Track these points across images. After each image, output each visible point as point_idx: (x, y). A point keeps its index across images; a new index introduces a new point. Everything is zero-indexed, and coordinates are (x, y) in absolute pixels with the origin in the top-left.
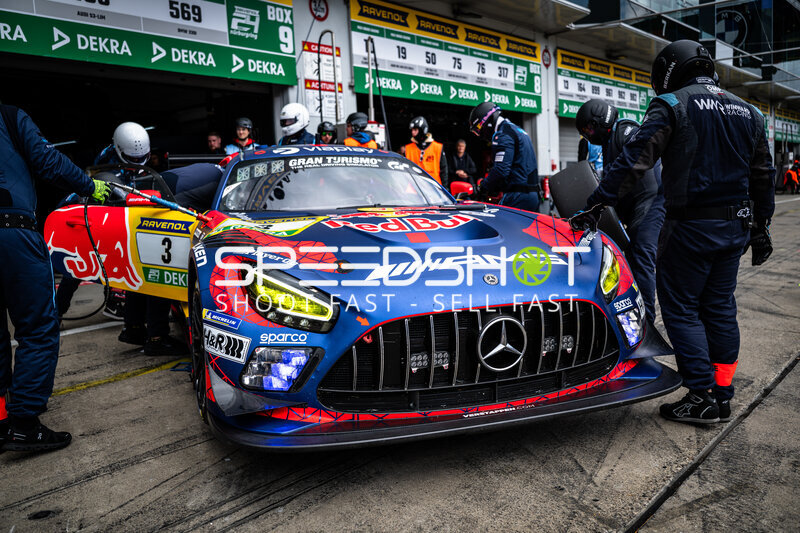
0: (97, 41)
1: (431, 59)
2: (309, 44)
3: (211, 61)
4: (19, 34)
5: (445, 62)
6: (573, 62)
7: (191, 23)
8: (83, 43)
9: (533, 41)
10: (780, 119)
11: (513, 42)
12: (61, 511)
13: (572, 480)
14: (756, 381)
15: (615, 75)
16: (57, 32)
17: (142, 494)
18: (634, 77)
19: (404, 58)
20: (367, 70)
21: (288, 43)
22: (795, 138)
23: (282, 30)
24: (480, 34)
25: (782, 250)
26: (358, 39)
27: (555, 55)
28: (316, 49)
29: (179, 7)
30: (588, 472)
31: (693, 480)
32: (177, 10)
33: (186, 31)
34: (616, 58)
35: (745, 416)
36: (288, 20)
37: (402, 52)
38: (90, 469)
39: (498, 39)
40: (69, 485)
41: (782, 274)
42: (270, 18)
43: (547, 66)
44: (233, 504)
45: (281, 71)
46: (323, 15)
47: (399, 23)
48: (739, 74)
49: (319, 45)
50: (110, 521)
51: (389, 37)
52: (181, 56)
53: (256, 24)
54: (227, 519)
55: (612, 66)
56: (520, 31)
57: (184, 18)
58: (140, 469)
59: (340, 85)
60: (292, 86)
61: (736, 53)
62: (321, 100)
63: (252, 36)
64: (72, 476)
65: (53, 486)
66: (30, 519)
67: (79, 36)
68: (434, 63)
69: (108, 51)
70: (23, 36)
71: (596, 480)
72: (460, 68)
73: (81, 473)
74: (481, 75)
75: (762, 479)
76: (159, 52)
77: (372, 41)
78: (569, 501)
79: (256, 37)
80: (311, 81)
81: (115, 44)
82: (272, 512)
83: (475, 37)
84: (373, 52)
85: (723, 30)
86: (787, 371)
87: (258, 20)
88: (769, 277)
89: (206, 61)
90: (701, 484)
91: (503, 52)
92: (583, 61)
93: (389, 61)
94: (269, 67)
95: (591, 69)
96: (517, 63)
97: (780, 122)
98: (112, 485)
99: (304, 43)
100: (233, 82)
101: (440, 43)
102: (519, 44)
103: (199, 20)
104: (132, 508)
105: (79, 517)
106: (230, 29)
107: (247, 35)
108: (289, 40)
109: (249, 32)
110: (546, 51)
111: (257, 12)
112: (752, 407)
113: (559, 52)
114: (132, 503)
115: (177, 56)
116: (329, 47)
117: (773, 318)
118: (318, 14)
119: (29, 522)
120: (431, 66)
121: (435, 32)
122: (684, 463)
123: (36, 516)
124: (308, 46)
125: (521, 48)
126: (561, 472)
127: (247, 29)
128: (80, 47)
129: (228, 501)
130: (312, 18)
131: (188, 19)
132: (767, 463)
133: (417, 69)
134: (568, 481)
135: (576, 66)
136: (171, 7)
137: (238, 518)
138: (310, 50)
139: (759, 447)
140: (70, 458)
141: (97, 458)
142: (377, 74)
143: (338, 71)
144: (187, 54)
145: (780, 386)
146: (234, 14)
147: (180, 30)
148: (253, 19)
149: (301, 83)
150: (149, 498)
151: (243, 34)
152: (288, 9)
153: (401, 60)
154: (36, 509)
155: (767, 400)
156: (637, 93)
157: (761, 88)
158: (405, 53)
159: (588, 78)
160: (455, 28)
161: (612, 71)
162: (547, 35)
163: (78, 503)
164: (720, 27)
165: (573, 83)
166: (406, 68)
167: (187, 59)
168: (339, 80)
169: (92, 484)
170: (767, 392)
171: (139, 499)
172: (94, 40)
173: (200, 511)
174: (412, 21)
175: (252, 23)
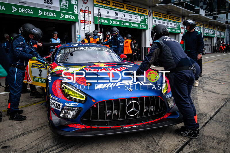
0: (24, 10)
1: (116, 14)
2: (82, 10)
3: (55, 15)
4: (3, 8)
5: (120, 15)
6: (157, 15)
7: (50, 5)
8: (20, 11)
9: (146, 9)
10: (219, 31)
11: (140, 9)
12: (10, 146)
13: (152, 144)
14: (208, 114)
15: (169, 19)
16: (13, 7)
17: (32, 142)
18: (175, 19)
19: (109, 14)
20: (98, 17)
21: (76, 10)
22: (223, 37)
23: (75, 6)
24: (130, 7)
25: (218, 72)
26: (96, 9)
27: (152, 13)
28: (84, 11)
30: (157, 142)
31: (187, 146)
32: (46, 1)
33: (48, 7)
34: (170, 14)
35: (204, 126)
36: (76, 3)
37: (108, 12)
38: (18, 134)
39: (136, 8)
40: (12, 138)
41: (217, 80)
42: (71, 3)
43: (150, 16)
44: (56, 147)
45: (74, 18)
46: (86, 2)
47: (107, 4)
48: (207, 18)
49: (85, 10)
50: (23, 150)
51: (104, 8)
52: (47, 14)
53: (67, 5)
54: (54, 151)
55: (169, 16)
56: (142, 6)
57: (48, 3)
58: (31, 134)
59: (90, 22)
60: (77, 22)
61: (206, 12)
62: (85, 26)
64: (13, 136)
65: (8, 138)
66: (2, 148)
67: (19, 9)
68: (117, 15)
69: (27, 12)
70: (4, 9)
71: (159, 145)
72: (124, 17)
73: (15, 135)
74: (130, 19)
75: (208, 147)
76: (41, 13)
77: (100, 9)
78: (151, 151)
79: (67, 8)
80: (82, 21)
81: (29, 11)
82: (67, 150)
83: (129, 8)
84: (100, 12)
85: (202, 5)
86: (217, 112)
87: (68, 4)
88: (213, 81)
89: (53, 15)
90: (190, 148)
91: (137, 12)
92: (160, 15)
93: (104, 15)
94: (71, 17)
95: (162, 17)
96: (141, 15)
97: (219, 32)
98: (24, 139)
99: (81, 10)
100: (61, 21)
101: (119, 10)
102: (142, 10)
103: (52, 4)
104: (29, 146)
105: (15, 149)
106: (60, 6)
107: (65, 8)
108: (76, 9)
109: (65, 7)
110: (149, 12)
111: (68, 1)
112: (206, 123)
113: (153, 12)
114: (29, 145)
115: (45, 14)
116: (88, 11)
117: (214, 94)
118: (85, 2)
119: (2, 149)
120: (116, 16)
121: (118, 7)
122: (185, 140)
123: (3, 148)
124: (82, 11)
125: (142, 11)
126: (149, 142)
127: (65, 6)
128: (19, 11)
129: (55, 146)
130: (83, 3)
131: (49, 3)
132: (210, 142)
133: (112, 17)
134: (151, 145)
135: (158, 16)
136: (44, 0)
137: (58, 151)
138: (82, 12)
139: (208, 137)
140: (13, 130)
141: (20, 130)
142: (101, 18)
143: (90, 18)
144: (48, 13)
145: (215, 117)
146: (62, 2)
147: (46, 7)
148: (67, 3)
149: (80, 21)
150: (34, 144)
151: (64, 8)
153: (108, 15)
154: (3, 145)
155: (211, 121)
156: (176, 24)
157: (213, 22)
158: (109, 13)
159: (162, 19)
160: (123, 5)
161: (169, 18)
162: (150, 7)
163: (14, 144)
164: (201, 4)
165: (157, 21)
166: (109, 17)
167: (48, 14)
168: (90, 20)
169: (18, 138)
170: (211, 118)
171: (31, 144)
172: (23, 10)
173: (47, 149)
174: (111, 4)
175: (66, 5)
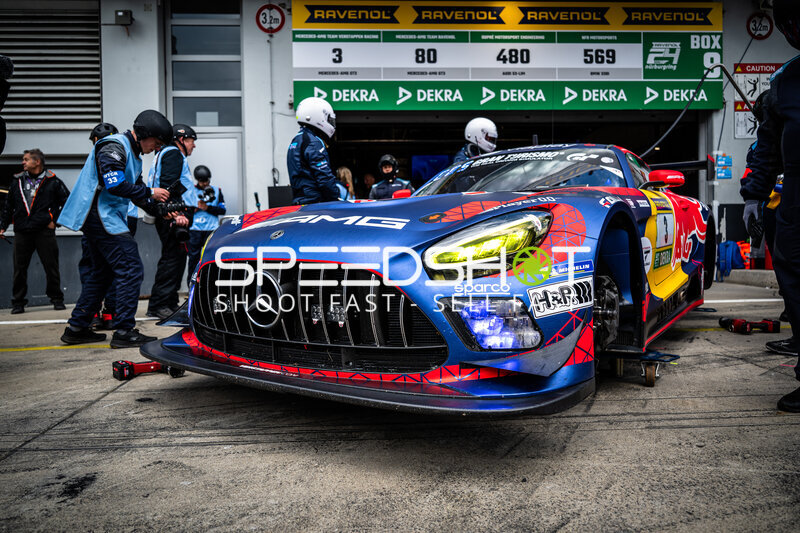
0: (516, 93)
2: (744, 66)
3: (622, 96)
4: (457, 96)
7: (605, 66)
8: (505, 96)
16: (486, 91)
21: (714, 68)
23: (708, 56)
28: (753, 69)
29: (593, 54)
32: (591, 56)
33: (598, 74)
36: (716, 44)
42: (693, 47)
45: (703, 96)
46: (764, 33)
52: (592, 96)
53: (676, 57)
57: (597, 62)
60: (717, 111)
63: (670, 67)
67: (503, 91)
69: (525, 100)
70: (460, 97)
76: (570, 95)
79: (675, 68)
80: (743, 103)
81: (532, 93)
87: (678, 52)
89: (617, 97)
94: (688, 94)
99: (737, 65)
103: (613, 62)
106: (645, 63)
107: (665, 68)
108: (716, 65)
109: (666, 64)
111: (678, 44)
115: (587, 96)
116: (771, 65)
118: (758, 33)
124: (741, 67)
127: (664, 62)
128: (503, 99)
130: (749, 38)
131: (602, 62)
136: (586, 55)
138: (744, 72)
144: (599, 93)
146: (652, 50)
148: (672, 51)
149: (730, 106)
151: (659, 68)
152: (716, 34)
167: (598, 97)
172: (514, 93)
175: (671, 55)
